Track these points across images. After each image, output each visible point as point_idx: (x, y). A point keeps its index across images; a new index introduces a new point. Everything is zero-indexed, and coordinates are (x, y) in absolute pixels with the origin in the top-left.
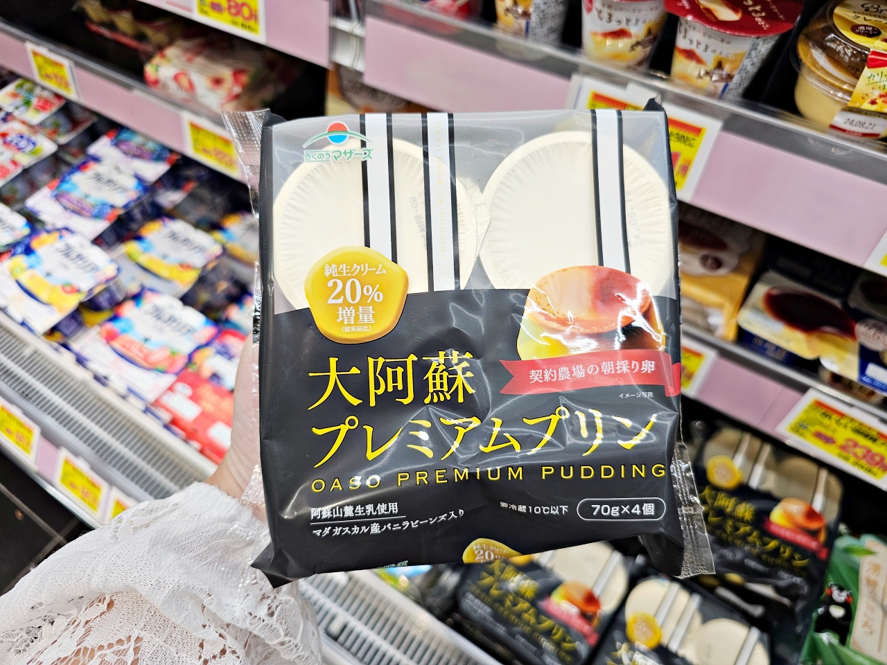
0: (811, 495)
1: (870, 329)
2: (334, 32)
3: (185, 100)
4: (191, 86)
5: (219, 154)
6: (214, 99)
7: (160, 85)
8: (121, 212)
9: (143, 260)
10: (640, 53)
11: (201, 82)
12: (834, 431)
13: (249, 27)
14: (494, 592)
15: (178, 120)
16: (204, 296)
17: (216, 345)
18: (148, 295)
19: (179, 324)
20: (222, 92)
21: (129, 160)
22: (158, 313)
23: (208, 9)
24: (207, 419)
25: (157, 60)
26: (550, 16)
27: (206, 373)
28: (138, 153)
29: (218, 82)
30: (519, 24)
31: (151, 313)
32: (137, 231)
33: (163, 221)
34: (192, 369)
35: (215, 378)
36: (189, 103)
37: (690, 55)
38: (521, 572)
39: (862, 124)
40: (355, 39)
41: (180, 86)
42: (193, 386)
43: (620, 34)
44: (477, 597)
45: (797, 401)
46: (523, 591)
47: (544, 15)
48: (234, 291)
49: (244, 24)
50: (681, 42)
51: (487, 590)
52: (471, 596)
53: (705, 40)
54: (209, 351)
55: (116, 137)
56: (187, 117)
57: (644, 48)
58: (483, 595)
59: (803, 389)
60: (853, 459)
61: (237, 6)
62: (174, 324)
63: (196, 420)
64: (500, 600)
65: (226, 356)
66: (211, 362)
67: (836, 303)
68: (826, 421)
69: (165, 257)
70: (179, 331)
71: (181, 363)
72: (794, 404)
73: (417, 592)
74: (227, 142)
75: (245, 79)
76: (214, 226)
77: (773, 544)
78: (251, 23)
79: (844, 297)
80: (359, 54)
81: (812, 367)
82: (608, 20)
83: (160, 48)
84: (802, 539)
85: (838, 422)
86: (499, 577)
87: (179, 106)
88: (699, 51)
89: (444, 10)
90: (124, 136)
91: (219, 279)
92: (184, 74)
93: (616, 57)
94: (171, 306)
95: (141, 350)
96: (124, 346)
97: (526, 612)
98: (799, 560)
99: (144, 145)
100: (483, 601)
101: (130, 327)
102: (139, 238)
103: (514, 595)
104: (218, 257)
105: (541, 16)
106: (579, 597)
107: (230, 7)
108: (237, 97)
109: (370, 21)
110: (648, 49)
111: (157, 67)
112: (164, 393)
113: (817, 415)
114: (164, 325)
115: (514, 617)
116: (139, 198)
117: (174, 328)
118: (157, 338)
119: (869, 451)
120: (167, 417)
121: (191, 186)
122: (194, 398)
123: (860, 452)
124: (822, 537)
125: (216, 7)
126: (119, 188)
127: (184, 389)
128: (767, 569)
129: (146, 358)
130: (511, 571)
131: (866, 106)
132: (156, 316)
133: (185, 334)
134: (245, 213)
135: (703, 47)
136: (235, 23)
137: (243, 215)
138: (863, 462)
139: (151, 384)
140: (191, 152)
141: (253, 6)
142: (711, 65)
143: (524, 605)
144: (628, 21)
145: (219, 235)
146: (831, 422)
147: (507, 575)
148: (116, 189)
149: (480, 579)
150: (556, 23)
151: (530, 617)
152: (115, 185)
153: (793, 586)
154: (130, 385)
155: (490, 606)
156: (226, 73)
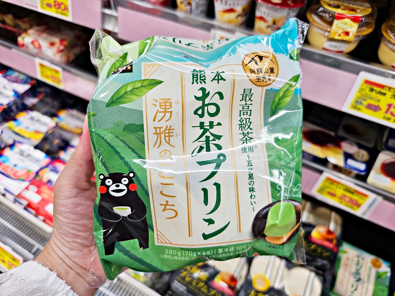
0: (328, 224)
1: (347, 144)
2: (104, 15)
3: (37, 53)
4: (40, 47)
5: (53, 78)
6: (51, 52)
7: (25, 47)
8: (6, 107)
9: (17, 129)
10: (240, 20)
11: (44, 44)
12: (335, 190)
13: (64, 14)
14: (188, 279)
15: (33, 63)
16: (47, 147)
17: (51, 167)
18: (17, 144)
19: (32, 158)
20: (55, 49)
21: (10, 83)
22: (22, 153)
23: (45, 6)
24: (45, 202)
25: (24, 35)
26: (200, 5)
27: (45, 180)
28: (16, 80)
29: (52, 44)
30: (186, 8)
31: (19, 153)
32: (14, 116)
33: (27, 111)
34: (38, 179)
35: (49, 182)
36: (39, 55)
37: (262, 18)
38: (200, 269)
39: (336, 47)
40: (113, 18)
41: (35, 47)
42: (38, 187)
43: (231, 10)
44: (179, 282)
45: (318, 178)
46: (201, 277)
47: (198, 5)
48: (62, 144)
49: (62, 12)
50: (258, 14)
51: (184, 278)
52: (176, 282)
53: (267, 11)
54: (47, 170)
55: (5, 73)
56: (38, 61)
57: (242, 18)
58: (182, 281)
59: (321, 172)
60: (344, 203)
61: (58, 4)
62: (30, 158)
63: (39, 203)
64: (190, 283)
65: (55, 172)
66: (48, 175)
67: (332, 134)
68: (331, 186)
69: (27, 128)
70: (32, 161)
71: (32, 176)
72: (317, 179)
73: (150, 283)
74: (57, 72)
75: (66, 43)
76: (53, 115)
77: (313, 247)
78: (65, 12)
79: (336, 130)
80: (116, 24)
81: (324, 162)
82: (225, 4)
83: (25, 31)
84: (326, 244)
85: (336, 186)
86: (189, 271)
87: (34, 56)
88: (265, 17)
89: (154, 4)
90: (9, 72)
91: (55, 138)
92: (36, 41)
93: (230, 22)
94: (29, 150)
95: (12, 170)
96: (4, 169)
97: (203, 287)
98: (325, 253)
99: (18, 77)
100: (182, 283)
101: (8, 159)
102: (15, 120)
103: (197, 280)
104: (54, 128)
105: (197, 5)
106: (227, 279)
107: (55, 5)
108: (61, 51)
109: (120, 9)
110: (244, 19)
111: (23, 38)
112: (23, 190)
113: (328, 184)
114: (25, 158)
115: (197, 290)
116: (15, 101)
117: (30, 159)
118: (21, 164)
119: (351, 199)
120: (25, 203)
121: (41, 96)
122: (38, 192)
123: (347, 199)
124: (335, 242)
125: (49, 5)
126: (5, 96)
127: (34, 188)
128: (311, 258)
129: (14, 175)
130: (195, 268)
131: (337, 37)
132: (21, 154)
133: (35, 162)
134: (69, 109)
135: (266, 15)
136: (57, 12)
137: (68, 109)
138: (349, 204)
139: (16, 187)
140: (40, 77)
141: (66, 4)
142: (270, 22)
143: (201, 284)
144: (234, 4)
145: (56, 119)
146: (334, 187)
147: (193, 270)
148: (4, 97)
149: (180, 274)
150: (204, 8)
151: (204, 290)
152: (3, 95)
153: (323, 265)
154: (6, 187)
155: (185, 285)
156: (57, 40)
